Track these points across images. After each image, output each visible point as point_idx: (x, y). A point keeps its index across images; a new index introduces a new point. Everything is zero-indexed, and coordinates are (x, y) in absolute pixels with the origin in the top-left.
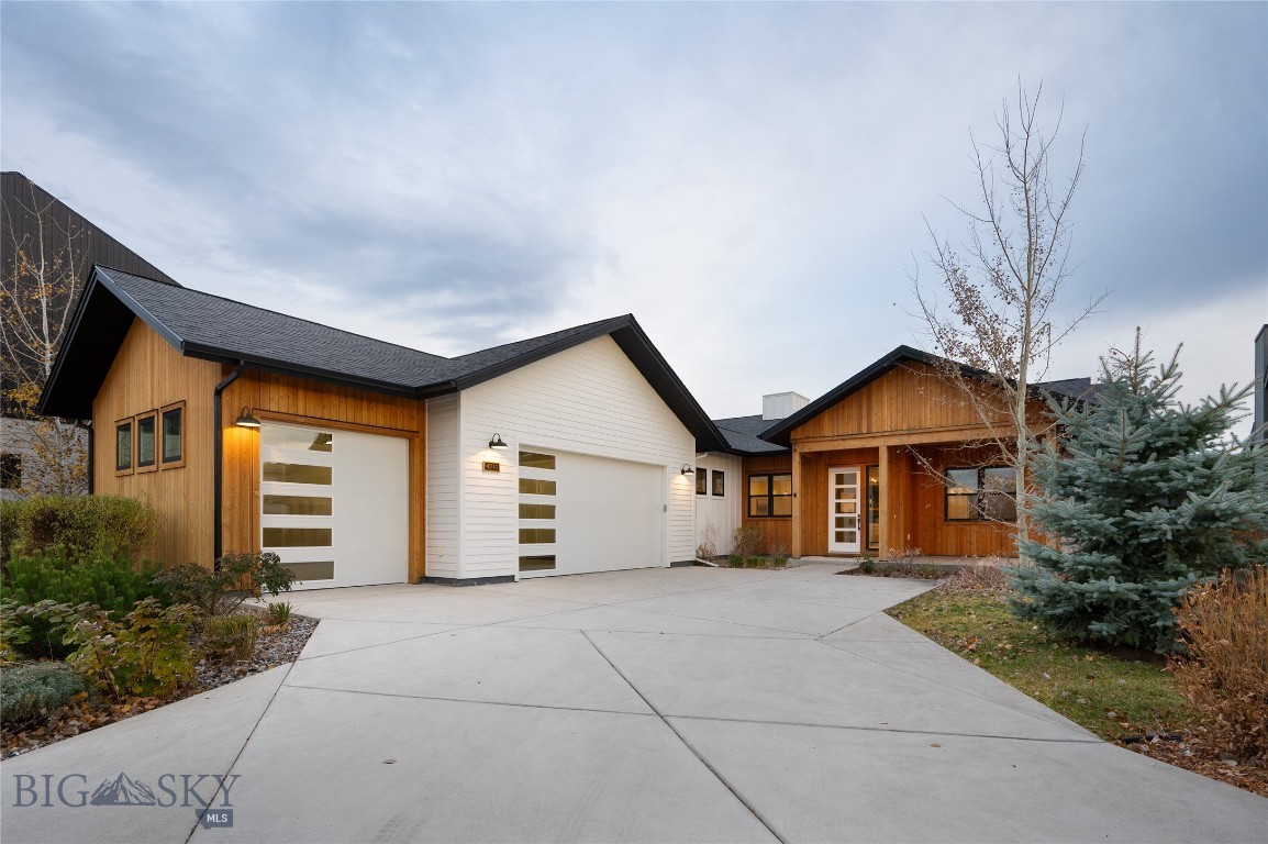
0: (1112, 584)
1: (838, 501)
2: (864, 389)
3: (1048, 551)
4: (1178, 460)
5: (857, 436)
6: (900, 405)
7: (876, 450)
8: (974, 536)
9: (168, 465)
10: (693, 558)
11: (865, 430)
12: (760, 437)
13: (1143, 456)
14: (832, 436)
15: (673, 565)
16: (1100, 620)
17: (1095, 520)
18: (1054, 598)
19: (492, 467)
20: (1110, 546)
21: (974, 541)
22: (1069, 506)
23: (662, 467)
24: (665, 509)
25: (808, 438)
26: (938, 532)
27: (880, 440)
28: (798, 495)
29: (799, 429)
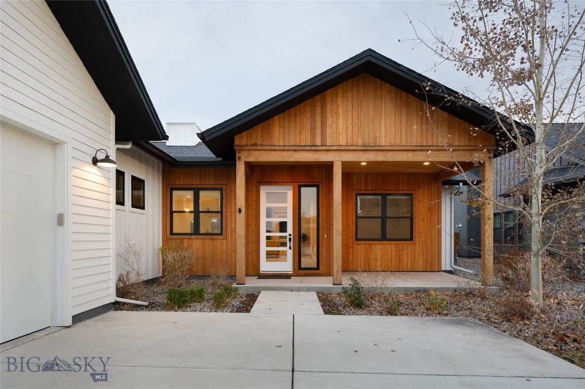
1: (269, 220)
2: (318, 97)
6: (355, 119)
8: (379, 253)
10: (113, 298)
11: (319, 142)
21: (378, 258)
24: (60, 220)
25: (255, 145)
26: (351, 250)
27: (335, 154)
28: (243, 210)
29: (244, 134)
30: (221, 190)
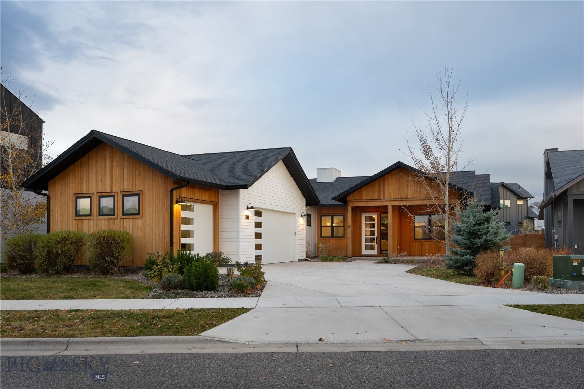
0: (468, 257)
1: (366, 230)
2: (381, 178)
3: (455, 250)
4: (482, 227)
5: (379, 200)
6: (397, 187)
7: (386, 207)
8: (427, 246)
9: (124, 217)
10: (305, 258)
11: (382, 198)
12: (333, 198)
13: (475, 225)
14: (367, 199)
15: (299, 260)
16: (466, 266)
17: (465, 241)
18: (457, 261)
19: (248, 217)
20: (469, 248)
21: (427, 249)
22: (459, 238)
23: (294, 214)
24: (295, 234)
25: (355, 199)
26: (412, 245)
27: (389, 202)
28: (350, 227)
29: (351, 195)
30: (344, 216)
